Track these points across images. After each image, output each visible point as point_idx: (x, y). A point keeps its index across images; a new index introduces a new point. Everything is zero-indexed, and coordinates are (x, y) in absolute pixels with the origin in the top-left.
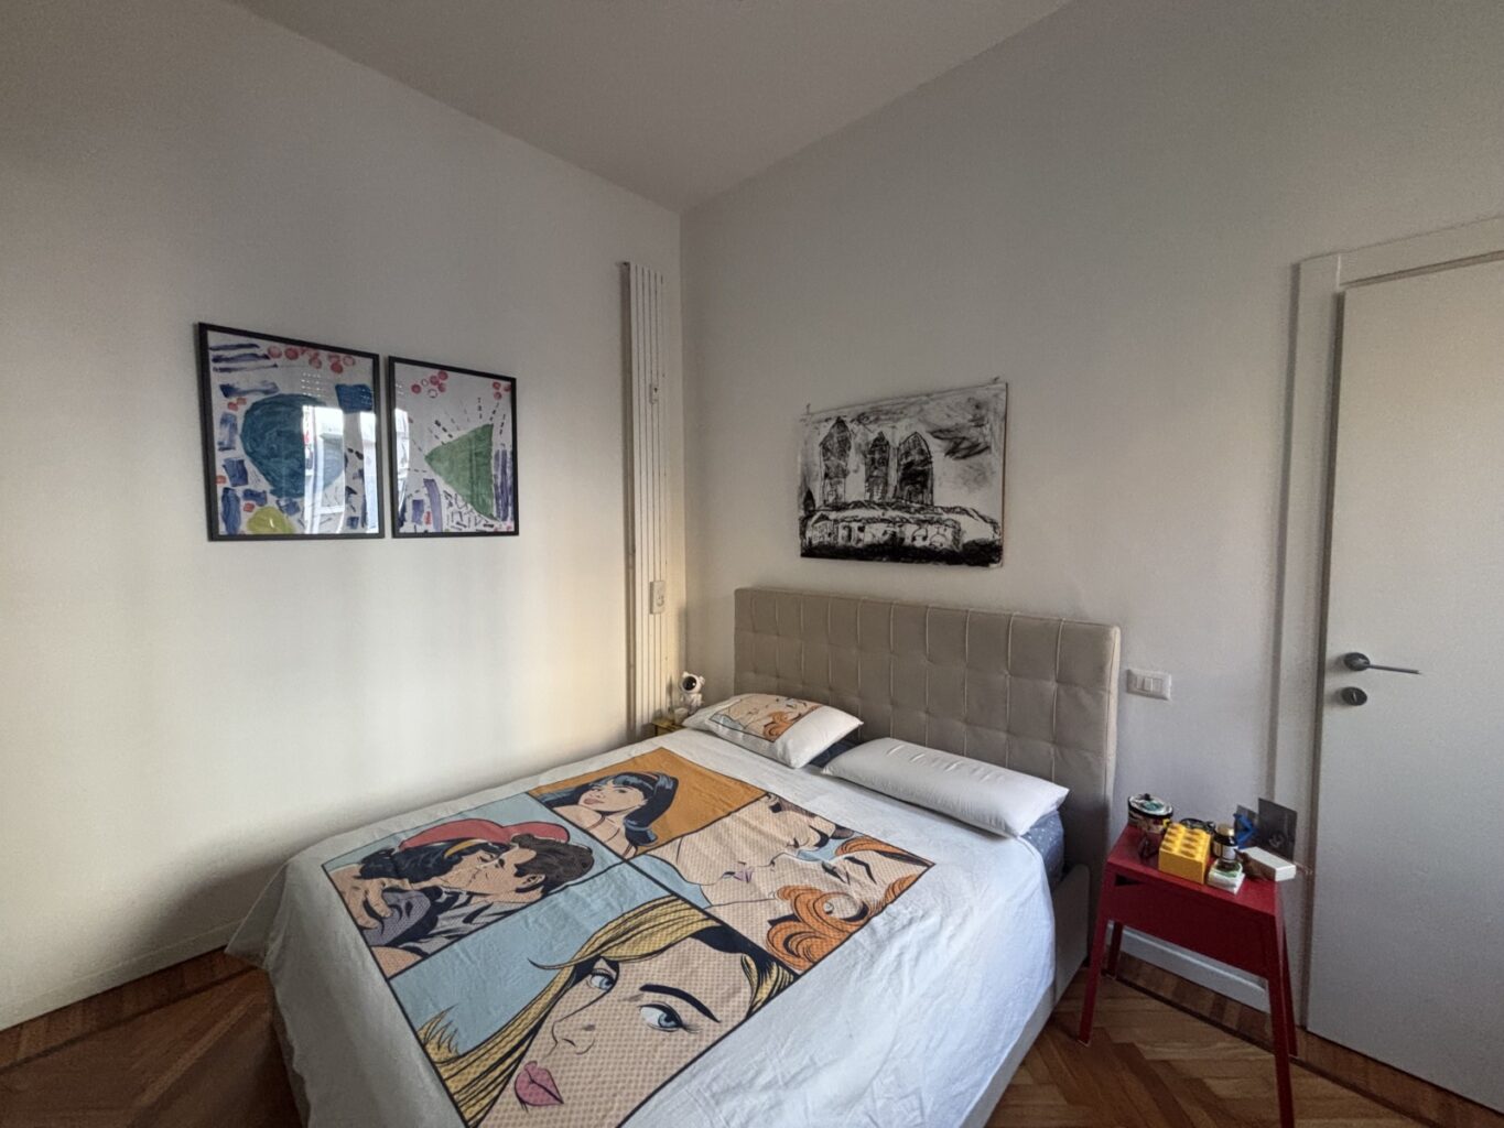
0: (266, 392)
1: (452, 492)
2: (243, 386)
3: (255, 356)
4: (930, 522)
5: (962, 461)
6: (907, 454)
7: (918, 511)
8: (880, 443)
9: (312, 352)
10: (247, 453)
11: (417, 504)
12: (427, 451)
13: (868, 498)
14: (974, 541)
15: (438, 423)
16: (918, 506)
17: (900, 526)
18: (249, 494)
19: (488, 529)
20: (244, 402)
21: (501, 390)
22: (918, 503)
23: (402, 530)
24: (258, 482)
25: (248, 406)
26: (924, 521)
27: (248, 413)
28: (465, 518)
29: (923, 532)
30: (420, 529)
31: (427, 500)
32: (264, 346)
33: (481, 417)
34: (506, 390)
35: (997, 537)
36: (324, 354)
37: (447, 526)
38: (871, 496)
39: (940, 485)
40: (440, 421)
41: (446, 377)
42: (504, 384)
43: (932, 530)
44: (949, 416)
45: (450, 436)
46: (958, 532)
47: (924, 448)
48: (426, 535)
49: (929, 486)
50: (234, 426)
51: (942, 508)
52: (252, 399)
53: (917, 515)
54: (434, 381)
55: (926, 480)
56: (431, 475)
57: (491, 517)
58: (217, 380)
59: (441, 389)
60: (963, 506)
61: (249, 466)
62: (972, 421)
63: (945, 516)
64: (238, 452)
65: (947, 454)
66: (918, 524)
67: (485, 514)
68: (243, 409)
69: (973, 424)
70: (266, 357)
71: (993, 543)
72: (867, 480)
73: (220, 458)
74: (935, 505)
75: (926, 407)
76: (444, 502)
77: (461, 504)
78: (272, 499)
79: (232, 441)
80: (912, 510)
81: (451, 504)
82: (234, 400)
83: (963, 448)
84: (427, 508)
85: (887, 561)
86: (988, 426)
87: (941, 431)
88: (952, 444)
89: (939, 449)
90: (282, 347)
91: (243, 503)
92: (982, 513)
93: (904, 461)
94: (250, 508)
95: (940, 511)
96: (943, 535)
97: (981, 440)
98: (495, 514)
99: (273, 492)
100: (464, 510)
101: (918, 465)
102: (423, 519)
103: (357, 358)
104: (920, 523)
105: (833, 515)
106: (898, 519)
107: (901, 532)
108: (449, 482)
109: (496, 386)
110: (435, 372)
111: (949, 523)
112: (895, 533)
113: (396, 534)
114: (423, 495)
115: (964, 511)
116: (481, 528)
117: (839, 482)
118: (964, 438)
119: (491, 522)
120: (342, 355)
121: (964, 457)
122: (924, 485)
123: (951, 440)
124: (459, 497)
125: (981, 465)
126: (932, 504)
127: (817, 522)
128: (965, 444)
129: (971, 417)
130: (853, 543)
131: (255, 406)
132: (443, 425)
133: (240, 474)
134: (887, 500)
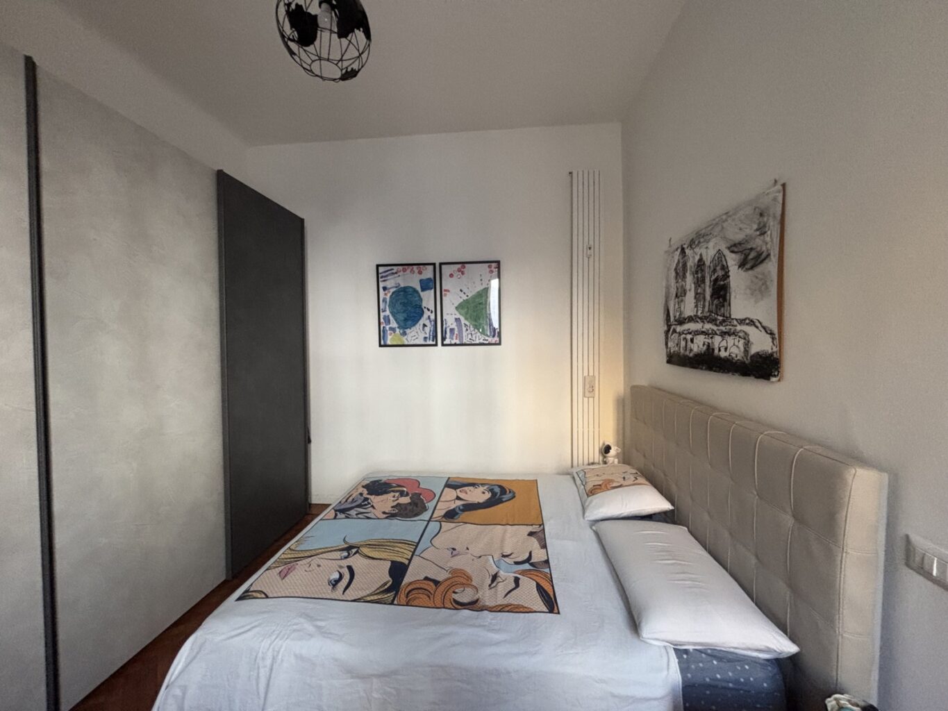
0: (396, 287)
1: (468, 323)
2: (389, 286)
3: (393, 274)
4: (729, 334)
5: (750, 272)
6: (715, 271)
7: (721, 323)
8: (701, 264)
9: (411, 267)
10: (391, 312)
11: (452, 330)
12: (456, 305)
13: (695, 314)
14: (758, 353)
15: (461, 291)
16: (721, 318)
17: (712, 338)
18: (391, 329)
19: (485, 342)
20: (389, 292)
21: (493, 269)
22: (720, 316)
23: (445, 343)
24: (394, 324)
25: (391, 294)
26: (725, 333)
27: (391, 296)
28: (474, 336)
29: (724, 343)
30: (453, 342)
31: (456, 328)
32: (395, 268)
33: (482, 284)
34: (495, 268)
35: (775, 349)
36: (415, 267)
37: (465, 341)
38: (697, 312)
39: (735, 297)
40: (462, 289)
41: (464, 267)
42: (494, 265)
43: (730, 340)
44: (741, 229)
45: (467, 296)
46: (747, 344)
47: (725, 263)
48: (455, 345)
49: (728, 298)
50: (386, 302)
51: (736, 320)
52: (392, 290)
53: (721, 328)
54: (459, 270)
55: (725, 295)
56: (458, 316)
57: (487, 335)
58: (381, 285)
59: (463, 273)
60: (752, 317)
61: (391, 318)
62: (757, 230)
63: (739, 328)
64: (388, 313)
65: (739, 267)
66: (721, 336)
67: (484, 335)
68: (389, 295)
69: (758, 233)
70: (396, 273)
71: (772, 355)
72: (695, 298)
73: (382, 314)
74: (732, 317)
75: (725, 225)
76: (464, 329)
77: (472, 329)
78: (398, 330)
79: (385, 308)
80: (718, 322)
81: (467, 330)
82: (386, 292)
83: (751, 259)
84: (456, 332)
85: (706, 369)
86: (769, 233)
87: (735, 245)
88: (743, 257)
89: (734, 263)
90: (401, 268)
91: (389, 332)
92: (764, 324)
93: (713, 278)
94: (391, 334)
95: (735, 322)
96: (737, 347)
97: (764, 248)
98: (489, 334)
99: (398, 327)
100: (473, 333)
101: (721, 281)
102: (454, 338)
103: (427, 266)
104: (723, 334)
105: (679, 329)
106: (710, 332)
107: (712, 343)
108: (466, 319)
109: (490, 267)
110: (459, 266)
111: (740, 334)
112: (709, 343)
113: (443, 345)
114: (454, 326)
115: (752, 323)
116: (481, 341)
117: (682, 301)
118: (751, 249)
119: (487, 338)
120: (421, 266)
121: (752, 268)
122: (725, 300)
123: (741, 252)
124: (471, 326)
125: (763, 274)
126: (730, 317)
127: (672, 334)
128: (752, 255)
129: (755, 227)
130: (687, 353)
131: (393, 293)
132: (464, 291)
133: (388, 322)
134: (705, 314)
